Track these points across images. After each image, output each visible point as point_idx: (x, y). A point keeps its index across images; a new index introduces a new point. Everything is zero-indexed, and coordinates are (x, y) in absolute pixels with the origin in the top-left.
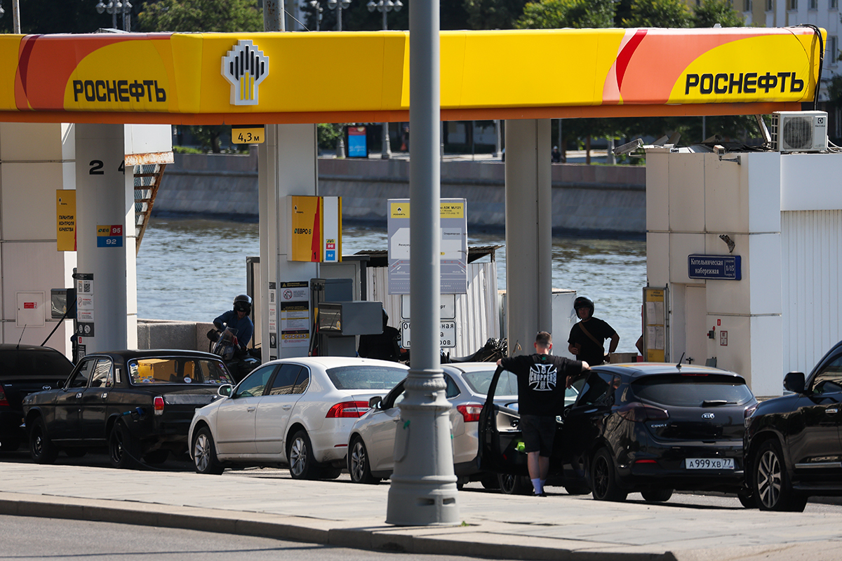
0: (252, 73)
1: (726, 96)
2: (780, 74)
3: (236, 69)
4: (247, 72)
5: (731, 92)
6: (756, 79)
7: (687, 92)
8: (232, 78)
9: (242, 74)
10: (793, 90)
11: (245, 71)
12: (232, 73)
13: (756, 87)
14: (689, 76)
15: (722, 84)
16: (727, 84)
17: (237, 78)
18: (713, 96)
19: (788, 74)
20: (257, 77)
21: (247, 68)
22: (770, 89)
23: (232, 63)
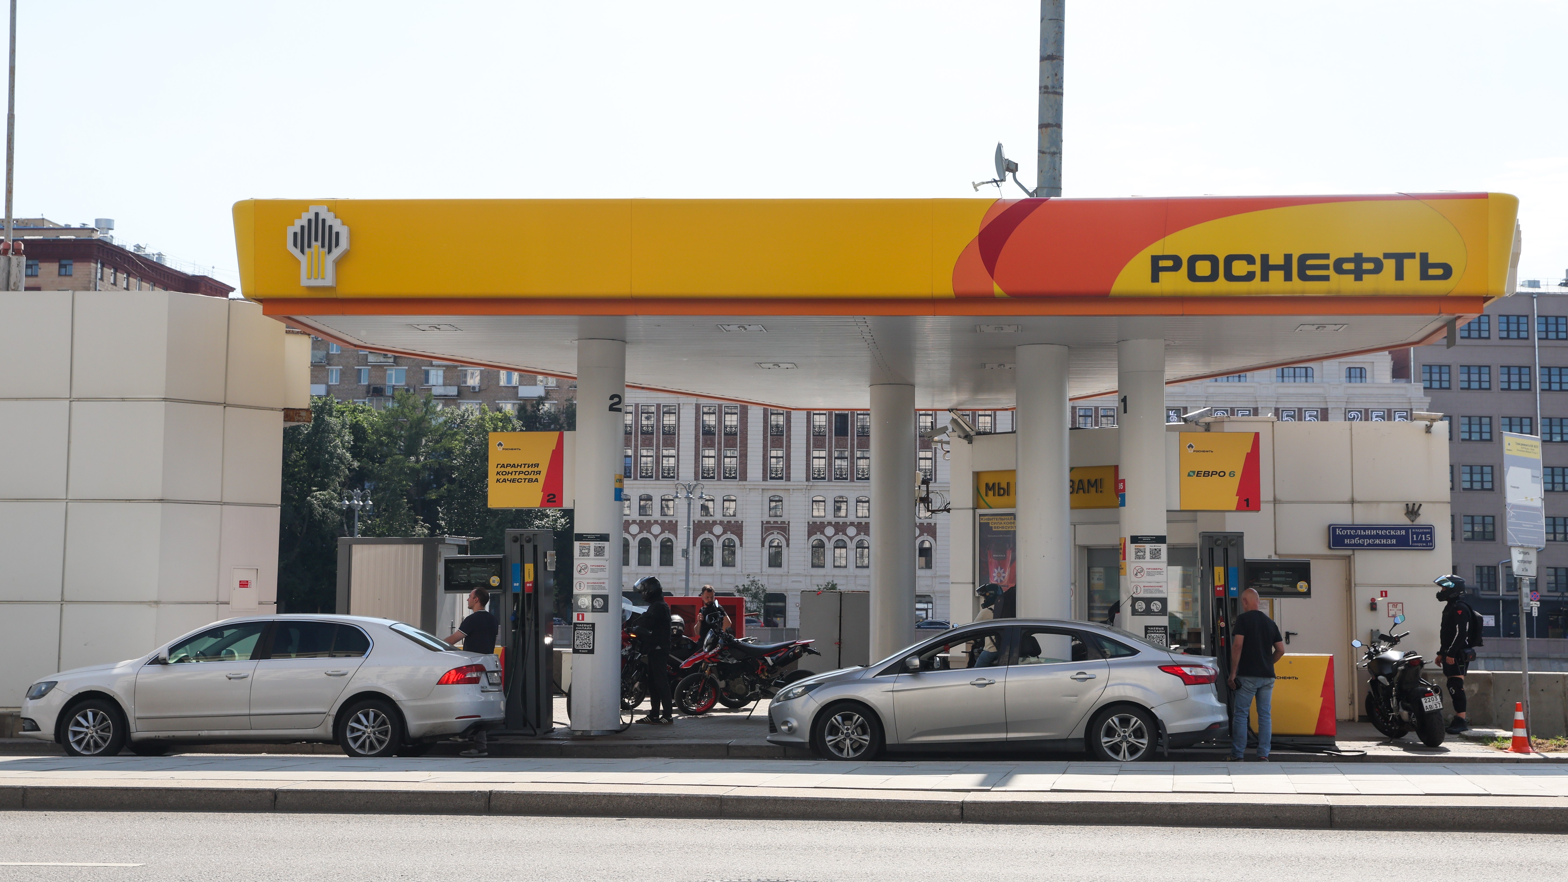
0: (323, 246)
1: (1256, 286)
2: (1387, 256)
3: (302, 240)
4: (316, 245)
5: (1265, 278)
6: (1331, 262)
7: (1155, 278)
8: (296, 252)
9: (309, 246)
10: (1424, 276)
11: (313, 243)
12: (295, 245)
13: (1331, 272)
14: (1155, 259)
15: (1240, 267)
16: (1257, 268)
17: (302, 251)
18: (1221, 286)
19: (1412, 256)
20: (330, 251)
21: (316, 240)
22: (1365, 276)
23: (295, 234)
